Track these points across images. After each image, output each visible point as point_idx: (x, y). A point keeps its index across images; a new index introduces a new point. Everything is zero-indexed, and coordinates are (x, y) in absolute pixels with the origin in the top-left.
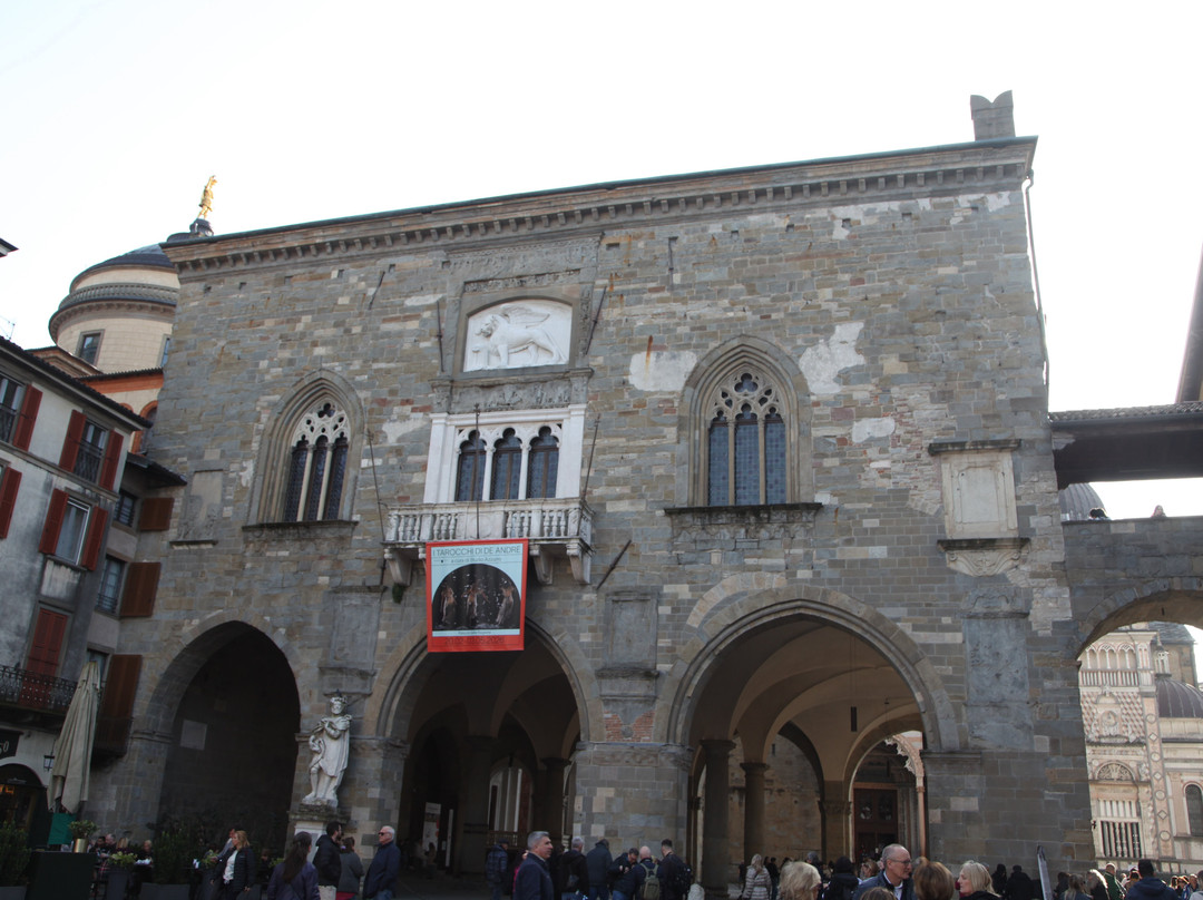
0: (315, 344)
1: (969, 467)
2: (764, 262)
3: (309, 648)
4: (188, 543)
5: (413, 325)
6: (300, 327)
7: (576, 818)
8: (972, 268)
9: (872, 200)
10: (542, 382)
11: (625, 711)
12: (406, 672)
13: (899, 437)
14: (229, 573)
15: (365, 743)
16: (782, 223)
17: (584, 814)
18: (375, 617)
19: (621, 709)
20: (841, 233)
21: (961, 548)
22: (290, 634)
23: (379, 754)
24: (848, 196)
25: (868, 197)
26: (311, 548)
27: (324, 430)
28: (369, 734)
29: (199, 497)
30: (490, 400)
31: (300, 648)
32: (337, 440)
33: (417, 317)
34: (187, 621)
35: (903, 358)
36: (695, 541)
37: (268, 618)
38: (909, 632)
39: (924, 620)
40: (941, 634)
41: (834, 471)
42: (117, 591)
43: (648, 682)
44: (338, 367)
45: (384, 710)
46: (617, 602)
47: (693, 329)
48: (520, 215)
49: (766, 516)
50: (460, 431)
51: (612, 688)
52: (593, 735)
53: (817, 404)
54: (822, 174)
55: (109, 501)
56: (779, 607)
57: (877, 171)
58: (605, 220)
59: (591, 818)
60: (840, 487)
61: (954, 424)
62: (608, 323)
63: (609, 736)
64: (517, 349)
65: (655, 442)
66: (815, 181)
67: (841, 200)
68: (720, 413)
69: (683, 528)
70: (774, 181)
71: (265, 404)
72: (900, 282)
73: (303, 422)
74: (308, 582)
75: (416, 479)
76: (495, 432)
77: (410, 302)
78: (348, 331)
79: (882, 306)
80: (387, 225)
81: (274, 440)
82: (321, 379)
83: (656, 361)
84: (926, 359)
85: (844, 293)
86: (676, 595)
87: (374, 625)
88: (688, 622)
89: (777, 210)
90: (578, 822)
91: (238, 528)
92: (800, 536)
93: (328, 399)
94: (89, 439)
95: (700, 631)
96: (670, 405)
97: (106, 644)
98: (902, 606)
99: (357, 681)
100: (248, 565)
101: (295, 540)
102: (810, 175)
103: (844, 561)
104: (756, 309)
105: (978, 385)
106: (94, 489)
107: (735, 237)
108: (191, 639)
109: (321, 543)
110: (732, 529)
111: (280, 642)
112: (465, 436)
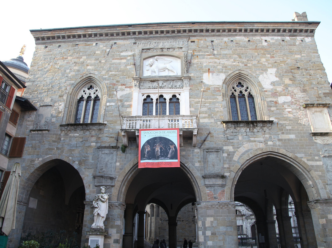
0: (88, 65)
1: (315, 112)
2: (243, 50)
3: (88, 169)
4: (38, 130)
5: (124, 61)
6: (81, 60)
7: (200, 229)
8: (305, 56)
9: (273, 35)
10: (173, 80)
11: (214, 190)
12: (127, 178)
13: (293, 102)
14: (54, 141)
15: (113, 204)
16: (247, 40)
17: (203, 227)
18: (115, 157)
19: (213, 189)
20: (265, 44)
21: (318, 135)
22: (80, 164)
23: (119, 208)
24: (266, 34)
25: (272, 35)
26: (88, 133)
27: (90, 94)
28: (114, 200)
29: (42, 115)
30: (154, 85)
31: (84, 169)
32: (95, 98)
33: (125, 58)
34: (37, 159)
35: (290, 79)
36: (232, 132)
37: (71, 158)
38: (306, 161)
39: (310, 158)
40: (316, 162)
41: (275, 111)
42: (8, 148)
43: (222, 179)
44: (96, 73)
45: (120, 192)
46: (208, 152)
47: (223, 67)
48: (162, 29)
49: (256, 124)
50: (143, 95)
51: (209, 182)
52: (203, 199)
53: (266, 91)
54: (259, 26)
55: (8, 112)
56: (263, 154)
57: (275, 27)
58: (190, 34)
59: (205, 229)
60: (277, 116)
61: (308, 99)
62: (194, 64)
63: (209, 199)
64: (162, 71)
65: (215, 100)
66: (257, 28)
67: (264, 35)
68: (233, 94)
69: (228, 128)
70: (245, 27)
71: (69, 84)
72: (285, 58)
73: (82, 91)
74: (87, 145)
75: (128, 110)
76: (156, 96)
77: (123, 54)
78: (100, 62)
79: (281, 64)
80: (115, 29)
81: (72, 96)
82: (90, 76)
83: (212, 76)
84: (296, 80)
85: (269, 60)
86: (228, 150)
87: (115, 160)
88: (234, 159)
89: (245, 36)
90: (200, 231)
91: (58, 125)
92: (267, 131)
93: (92, 84)
94: (3, 87)
95: (238, 162)
96: (218, 89)
97: (3, 167)
98: (303, 153)
99: (109, 181)
100: (62, 139)
101: (81, 130)
102: (256, 26)
103: (282, 139)
104: (243, 63)
105: (313, 88)
106: (3, 106)
107: (232, 42)
108: (38, 165)
109: (92, 131)
110: (245, 129)
111: (76, 166)
112: (145, 97)
